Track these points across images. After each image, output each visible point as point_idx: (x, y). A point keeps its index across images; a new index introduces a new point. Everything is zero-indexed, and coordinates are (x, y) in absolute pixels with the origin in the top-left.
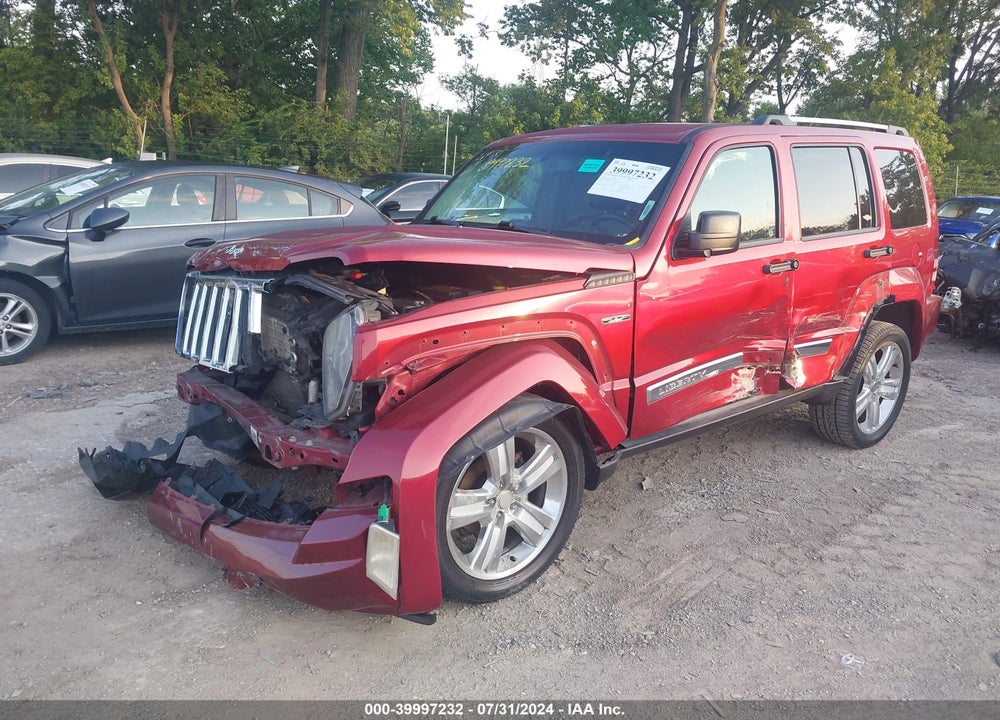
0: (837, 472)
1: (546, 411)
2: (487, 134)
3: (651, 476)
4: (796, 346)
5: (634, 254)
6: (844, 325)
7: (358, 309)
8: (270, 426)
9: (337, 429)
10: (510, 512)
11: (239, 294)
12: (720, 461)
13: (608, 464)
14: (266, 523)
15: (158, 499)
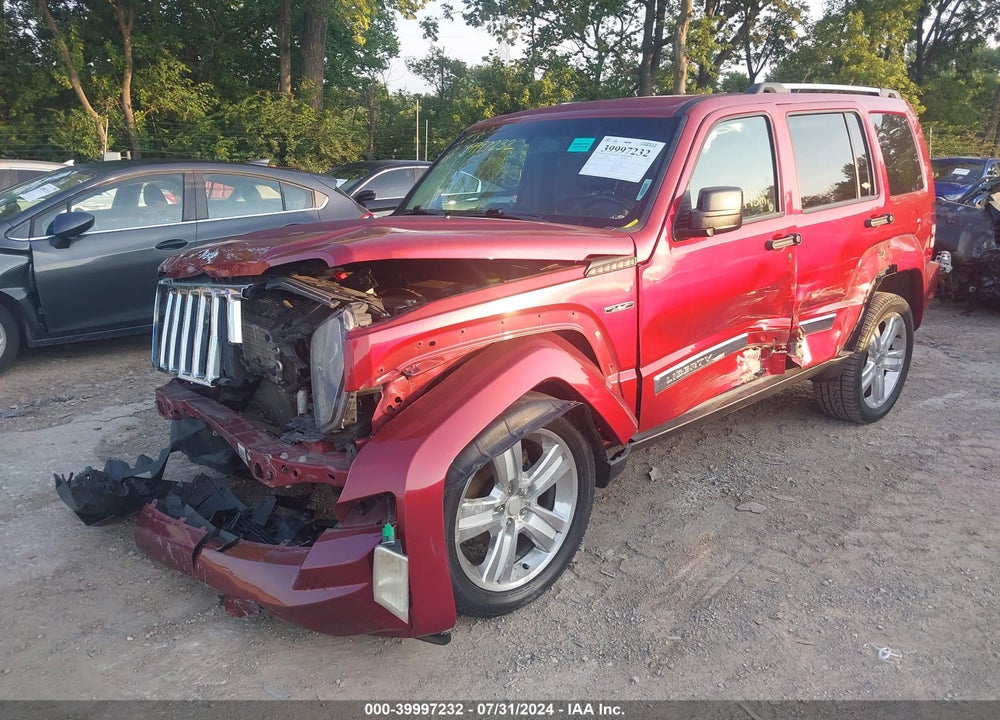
0: (846, 450)
1: (553, 410)
2: (457, 118)
3: (658, 464)
4: (801, 323)
5: (635, 239)
6: (847, 299)
7: (347, 312)
8: (259, 441)
9: (332, 442)
10: (520, 518)
11: (216, 302)
12: (727, 446)
13: (618, 460)
14: (261, 545)
15: (144, 522)
